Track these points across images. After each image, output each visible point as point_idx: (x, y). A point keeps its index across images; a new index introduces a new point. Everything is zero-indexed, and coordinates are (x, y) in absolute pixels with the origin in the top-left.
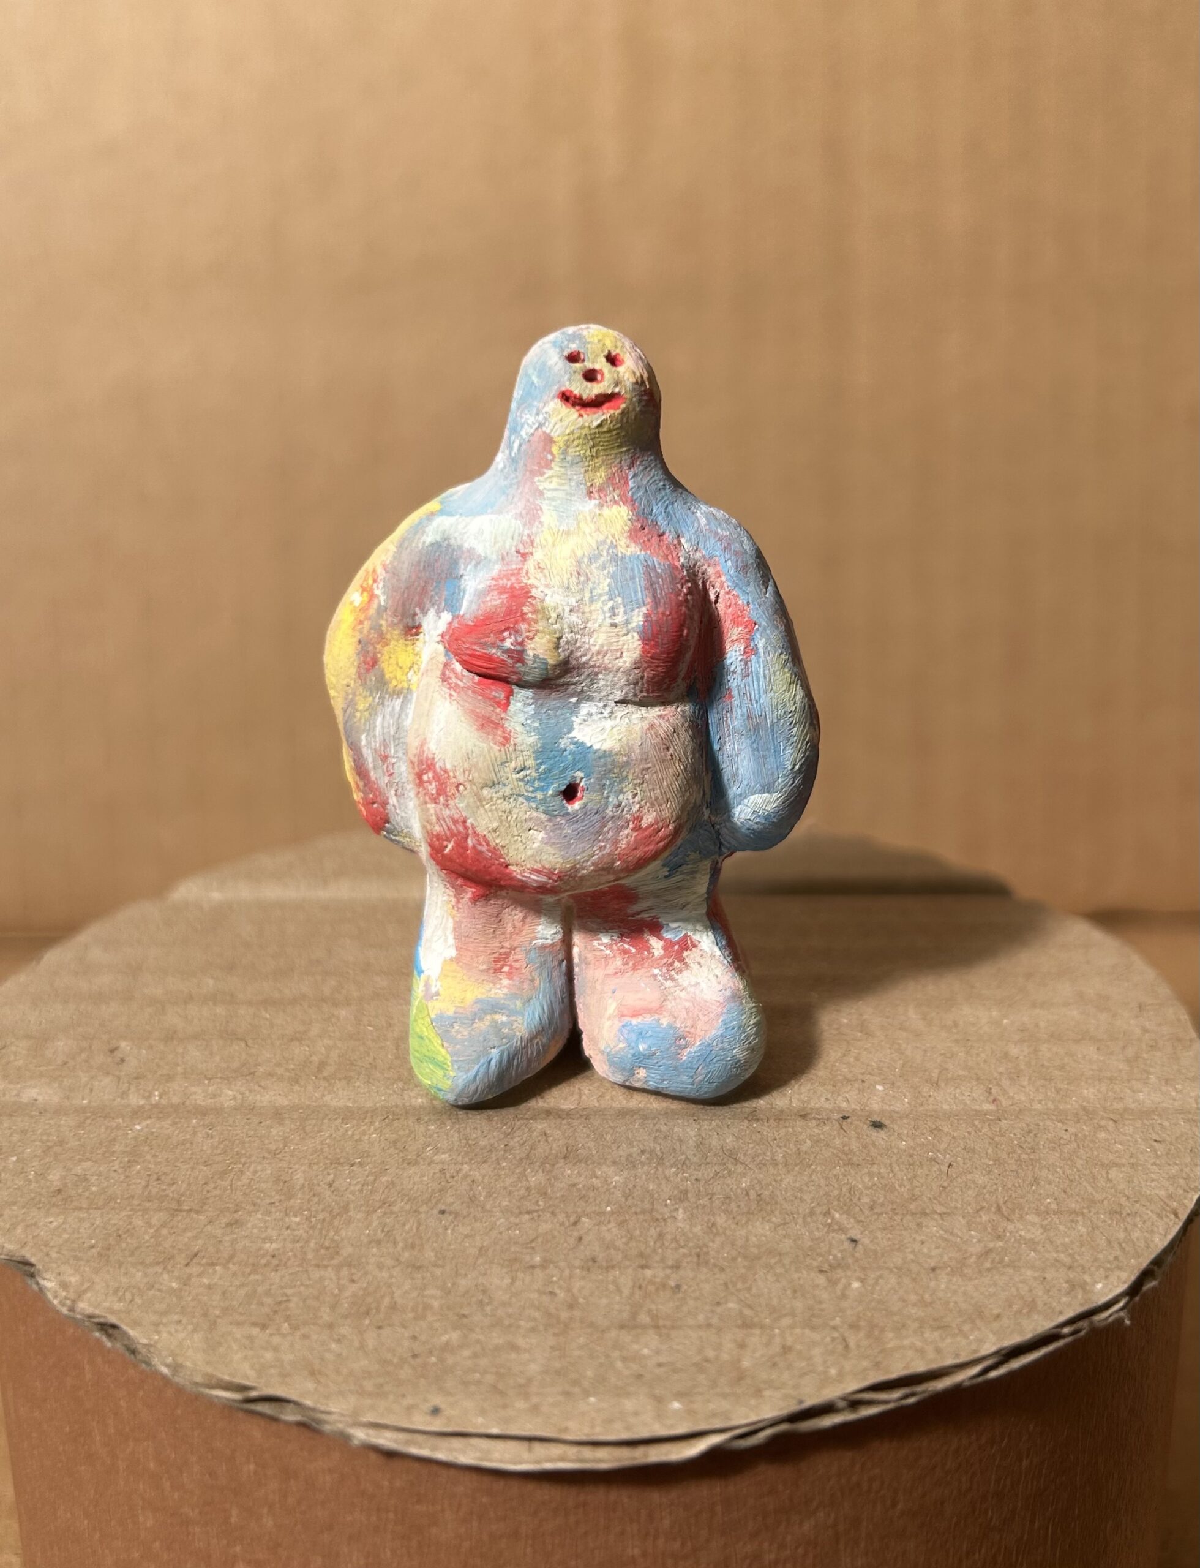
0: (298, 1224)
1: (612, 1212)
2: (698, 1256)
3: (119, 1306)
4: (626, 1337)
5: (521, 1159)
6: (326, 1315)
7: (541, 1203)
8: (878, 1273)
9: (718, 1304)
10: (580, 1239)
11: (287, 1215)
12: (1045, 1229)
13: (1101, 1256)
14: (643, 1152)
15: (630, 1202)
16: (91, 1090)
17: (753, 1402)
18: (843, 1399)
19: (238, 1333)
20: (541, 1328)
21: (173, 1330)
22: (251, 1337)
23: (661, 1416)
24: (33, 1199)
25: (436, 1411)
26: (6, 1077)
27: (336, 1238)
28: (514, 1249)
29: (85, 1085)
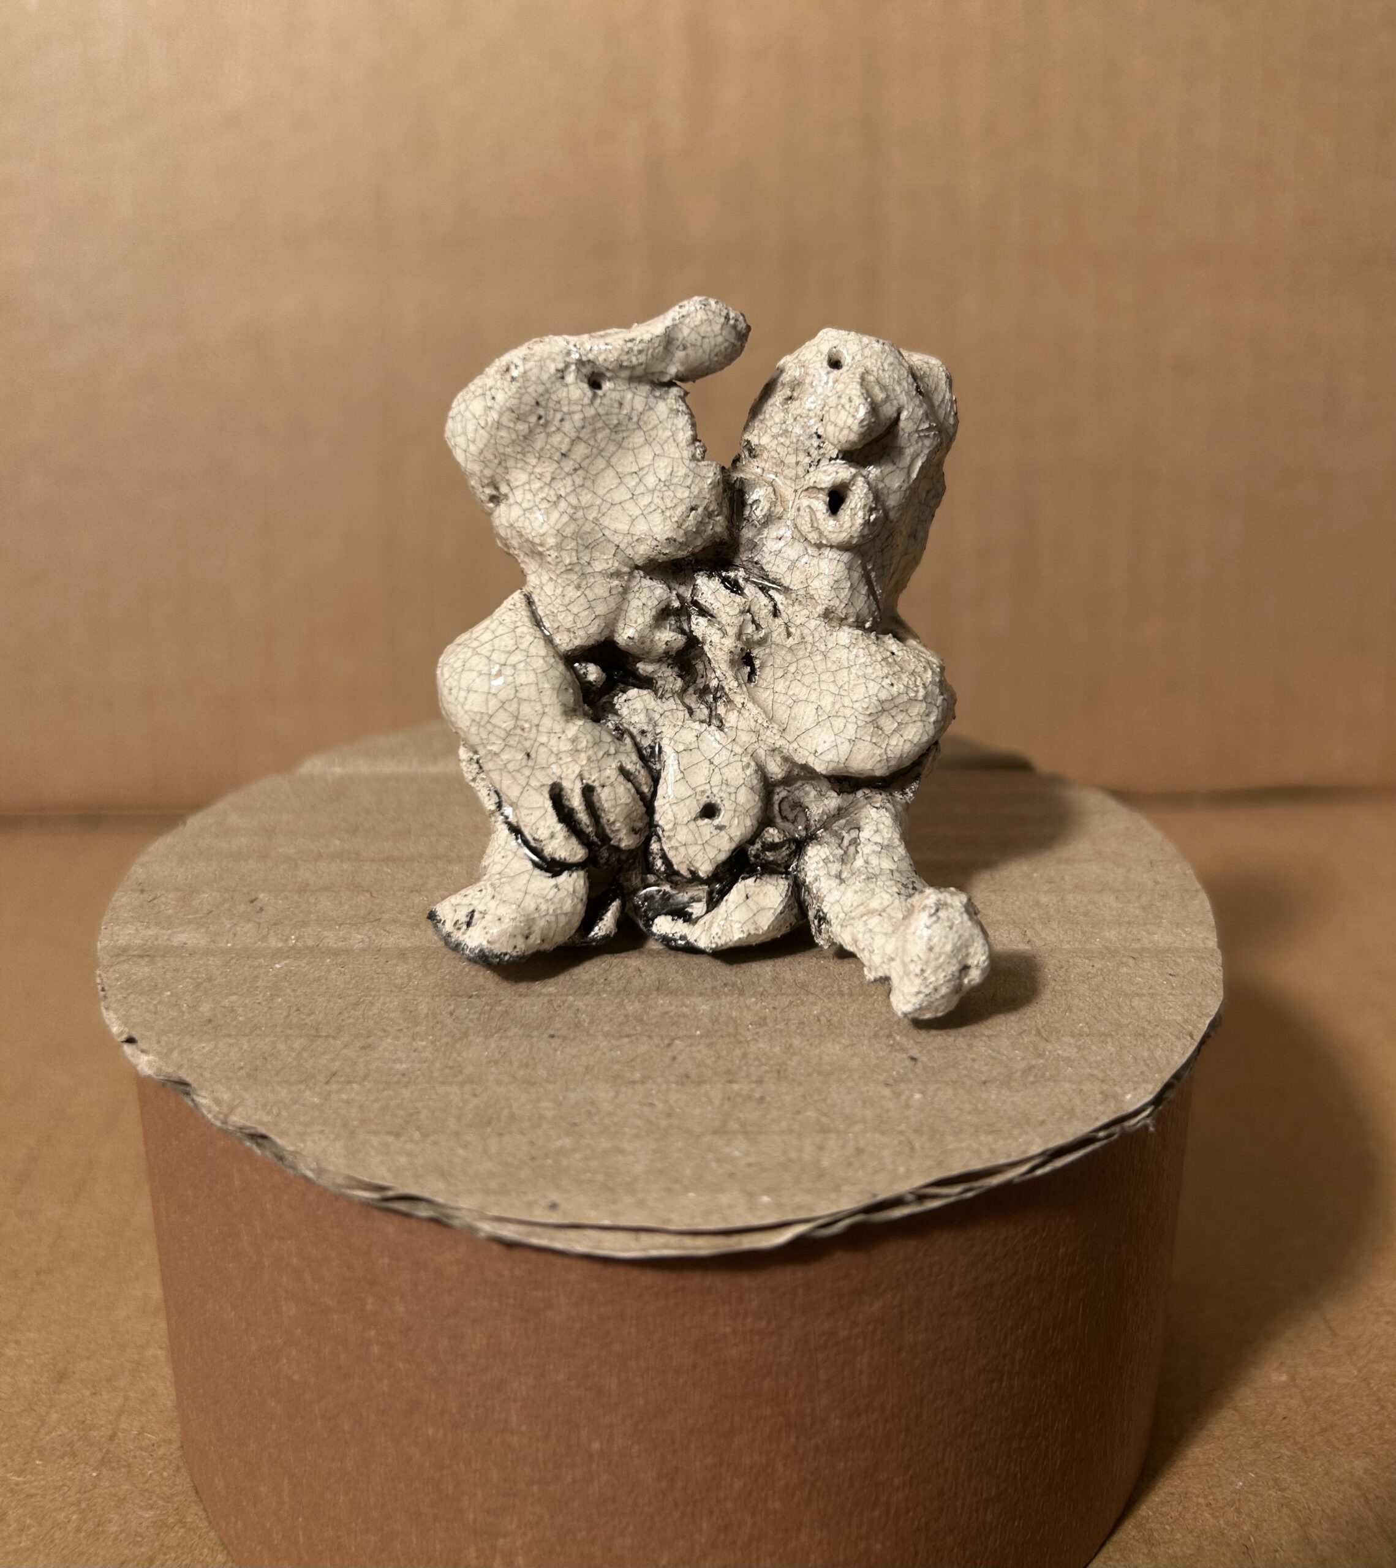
0: (425, 1047)
1: (701, 1036)
2: (779, 1072)
3: (266, 1119)
4: (719, 1142)
5: (619, 991)
6: (452, 1124)
7: (638, 1028)
8: (937, 1086)
9: (798, 1112)
10: (674, 1058)
11: (414, 1040)
12: (1079, 1048)
13: (1129, 1071)
14: (726, 985)
15: (716, 1027)
16: (235, 935)
17: (833, 1196)
18: (911, 1193)
19: (375, 1140)
20: (644, 1134)
21: (317, 1139)
22: (386, 1145)
23: (752, 1208)
24: (187, 1028)
25: (553, 1206)
26: (157, 924)
27: (459, 1059)
28: (615, 1067)
29: (229, 931)
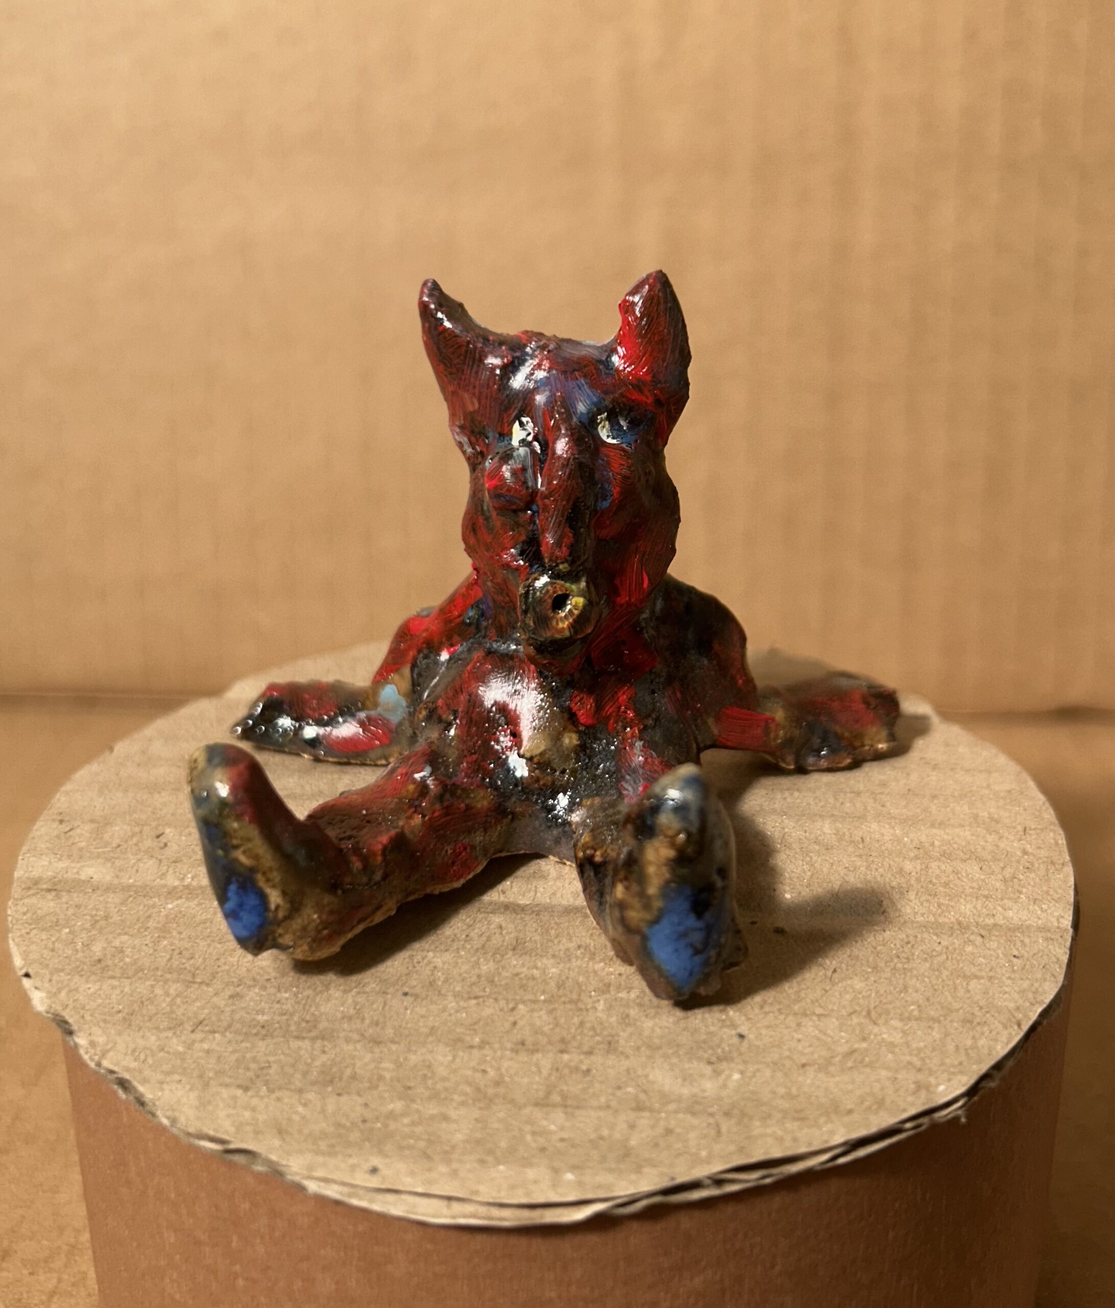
0: (287, 999)
1: (545, 1001)
2: (610, 1043)
3: (134, 1065)
4: (538, 1113)
5: (477, 950)
6: (298, 1082)
7: (488, 990)
8: (756, 1067)
9: (619, 1088)
10: (515, 1024)
11: (279, 990)
12: (904, 1032)
13: (948, 1061)
14: (579, 947)
15: (561, 992)
16: (137, 871)
17: (633, 1177)
18: (709, 1178)
19: (225, 1093)
20: (470, 1102)
21: (174, 1088)
22: (234, 1098)
23: (554, 1186)
24: (78, 967)
25: (374, 1170)
26: (69, 856)
27: (316, 1013)
28: (459, 1030)
29: (132, 867)
